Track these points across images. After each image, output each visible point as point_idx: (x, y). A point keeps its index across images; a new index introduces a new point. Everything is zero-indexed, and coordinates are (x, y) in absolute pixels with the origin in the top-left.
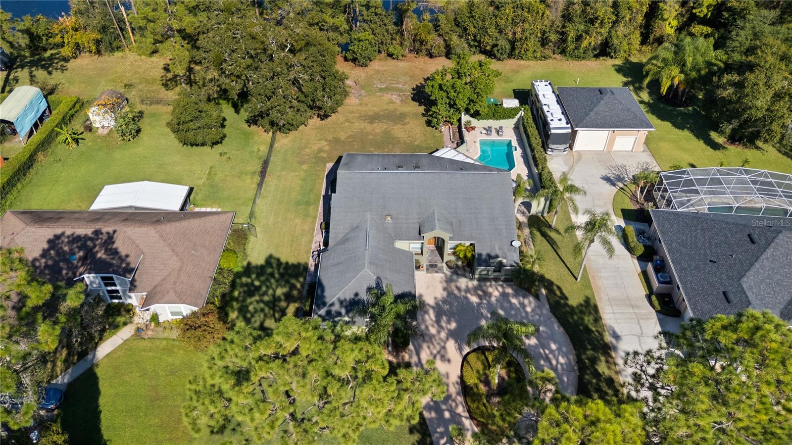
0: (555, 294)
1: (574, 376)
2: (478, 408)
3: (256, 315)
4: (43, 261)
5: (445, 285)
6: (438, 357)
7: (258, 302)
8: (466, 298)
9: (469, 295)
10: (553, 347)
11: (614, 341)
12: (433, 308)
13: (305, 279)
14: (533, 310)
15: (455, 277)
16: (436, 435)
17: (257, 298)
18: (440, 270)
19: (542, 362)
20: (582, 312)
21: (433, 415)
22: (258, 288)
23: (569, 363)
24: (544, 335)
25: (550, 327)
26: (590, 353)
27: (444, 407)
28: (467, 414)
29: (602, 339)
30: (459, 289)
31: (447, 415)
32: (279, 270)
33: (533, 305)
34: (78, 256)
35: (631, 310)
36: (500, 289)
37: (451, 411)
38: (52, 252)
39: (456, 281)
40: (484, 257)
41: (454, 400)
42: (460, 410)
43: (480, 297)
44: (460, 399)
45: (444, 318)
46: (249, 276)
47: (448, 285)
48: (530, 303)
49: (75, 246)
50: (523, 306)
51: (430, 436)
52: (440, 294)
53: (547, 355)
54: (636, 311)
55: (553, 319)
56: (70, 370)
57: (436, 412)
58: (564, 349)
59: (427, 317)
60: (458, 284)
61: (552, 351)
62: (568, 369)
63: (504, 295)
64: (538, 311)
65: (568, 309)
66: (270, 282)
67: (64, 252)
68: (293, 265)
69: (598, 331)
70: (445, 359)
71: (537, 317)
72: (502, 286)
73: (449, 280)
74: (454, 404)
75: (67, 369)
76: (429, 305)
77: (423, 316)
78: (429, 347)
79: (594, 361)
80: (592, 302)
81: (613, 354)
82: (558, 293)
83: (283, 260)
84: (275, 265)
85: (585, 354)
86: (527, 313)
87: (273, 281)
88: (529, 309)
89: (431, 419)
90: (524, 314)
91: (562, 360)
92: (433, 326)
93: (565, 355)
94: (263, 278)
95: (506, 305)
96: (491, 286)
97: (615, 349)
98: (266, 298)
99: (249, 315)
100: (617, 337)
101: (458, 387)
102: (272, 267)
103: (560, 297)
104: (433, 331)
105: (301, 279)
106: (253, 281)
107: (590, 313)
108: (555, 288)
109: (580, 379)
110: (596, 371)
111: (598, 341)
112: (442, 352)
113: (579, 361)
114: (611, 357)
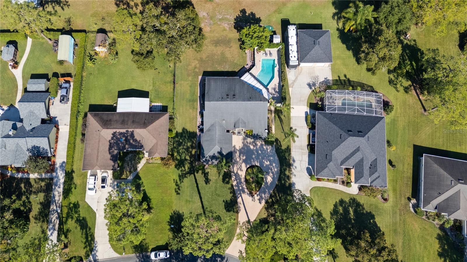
0: (278, 144)
1: (278, 175)
2: (249, 187)
3: (183, 154)
4: (113, 141)
5: (243, 141)
6: (239, 169)
7: (182, 149)
8: (249, 146)
9: (250, 145)
10: (274, 165)
11: (293, 163)
12: (238, 151)
13: (196, 139)
14: (270, 151)
15: (246, 138)
16: (237, 194)
17: (182, 147)
18: (241, 135)
19: (270, 171)
20: (285, 152)
21: (237, 188)
22: (182, 143)
23: (277, 171)
24: (272, 160)
25: (274, 158)
26: (284, 167)
27: (240, 186)
28: (246, 188)
29: (289, 162)
30: (247, 142)
31: (241, 188)
32: (187, 135)
33: (270, 149)
34: (123, 139)
35: (301, 151)
36: (261, 142)
37: (242, 187)
38: (114, 138)
39: (247, 139)
40: (256, 135)
41: (243, 184)
42: (244, 186)
43: (254, 146)
44: (244, 183)
45: (242, 155)
46: (178, 138)
47: (244, 141)
48: (270, 148)
49: (121, 136)
50: (267, 149)
51: (235, 194)
52: (241, 145)
53: (271, 168)
54: (302, 151)
55: (276, 155)
56: (131, 175)
57: (238, 187)
58: (277, 166)
59: (236, 154)
60: (247, 141)
61: (273, 167)
62: (277, 172)
63: (262, 145)
64: (271, 151)
65: (281, 150)
66: (185, 140)
67: (118, 138)
68: (192, 132)
69: (289, 159)
70: (241, 170)
71: (271, 154)
72: (261, 141)
73: (244, 139)
74: (243, 185)
75: (131, 174)
76: (237, 149)
77: (235, 154)
78: (236, 166)
79: (285, 170)
80: (290, 147)
81: (291, 167)
82: (279, 144)
83: (188, 130)
84: (186, 133)
85: (283, 167)
86: (268, 152)
87: (186, 140)
88: (269, 151)
89: (236, 189)
90: (267, 153)
91: (276, 170)
92: (238, 158)
93: (277, 168)
94: (183, 138)
95: (262, 149)
96: (258, 141)
97: (292, 165)
98: (185, 147)
99: (180, 154)
100: (294, 161)
101: (244, 179)
102: (185, 133)
103: (280, 146)
104: (238, 160)
105: (195, 139)
106: (179, 140)
107: (288, 152)
108: (279, 142)
109: (280, 176)
110: (285, 173)
111: (288, 162)
112: (240, 167)
113: (281, 170)
114: (291, 168)
